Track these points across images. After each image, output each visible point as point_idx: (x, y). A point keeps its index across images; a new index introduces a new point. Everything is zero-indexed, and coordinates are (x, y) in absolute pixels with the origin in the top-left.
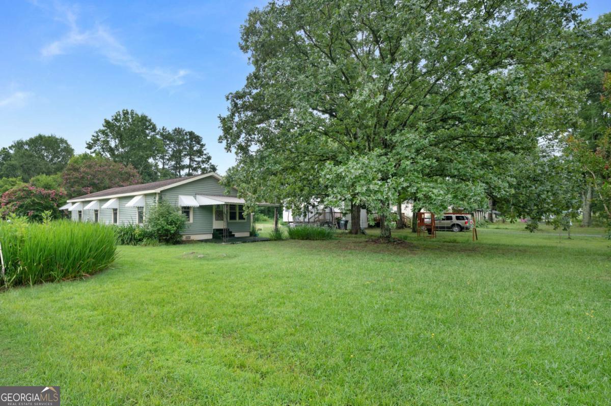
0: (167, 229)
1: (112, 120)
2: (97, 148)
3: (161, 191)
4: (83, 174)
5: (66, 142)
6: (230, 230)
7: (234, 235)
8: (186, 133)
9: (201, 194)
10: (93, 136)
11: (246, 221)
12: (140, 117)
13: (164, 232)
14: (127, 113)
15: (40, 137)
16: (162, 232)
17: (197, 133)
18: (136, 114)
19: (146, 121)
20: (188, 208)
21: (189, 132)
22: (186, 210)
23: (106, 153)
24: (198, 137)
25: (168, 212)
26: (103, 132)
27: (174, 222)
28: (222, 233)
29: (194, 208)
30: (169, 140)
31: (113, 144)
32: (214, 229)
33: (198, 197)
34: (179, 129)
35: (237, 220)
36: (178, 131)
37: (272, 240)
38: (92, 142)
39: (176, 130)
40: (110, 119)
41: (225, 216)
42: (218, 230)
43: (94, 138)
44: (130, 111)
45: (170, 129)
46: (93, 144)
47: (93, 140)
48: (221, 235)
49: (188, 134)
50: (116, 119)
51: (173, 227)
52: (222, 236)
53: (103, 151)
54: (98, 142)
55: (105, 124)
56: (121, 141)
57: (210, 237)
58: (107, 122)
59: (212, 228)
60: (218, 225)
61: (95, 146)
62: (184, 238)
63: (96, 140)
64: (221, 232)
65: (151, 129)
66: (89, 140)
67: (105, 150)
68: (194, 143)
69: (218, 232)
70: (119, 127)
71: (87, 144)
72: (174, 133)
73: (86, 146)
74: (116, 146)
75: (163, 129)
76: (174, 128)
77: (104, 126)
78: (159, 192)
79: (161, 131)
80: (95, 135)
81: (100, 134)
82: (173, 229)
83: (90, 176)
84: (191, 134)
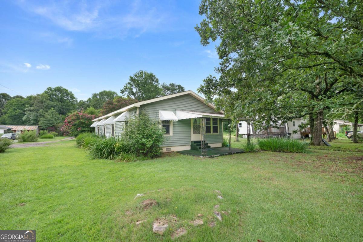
0: (143, 143)
1: (134, 76)
2: (126, 93)
3: (141, 106)
4: (114, 106)
5: (116, 93)
6: (207, 142)
7: (210, 146)
8: (176, 86)
9: (181, 110)
10: (124, 86)
11: (219, 133)
12: (149, 74)
13: (140, 146)
14: (142, 72)
15: (104, 91)
16: (138, 146)
17: (182, 86)
18: (148, 73)
19: (153, 76)
20: (168, 122)
21: (178, 85)
22: (166, 124)
23: (131, 95)
24: (183, 87)
25: (145, 125)
26: (129, 83)
27: (150, 135)
28: (200, 145)
29: (174, 122)
30: (167, 89)
31: (134, 90)
32: (192, 141)
33: (177, 112)
34: (172, 83)
35: (212, 133)
36: (172, 85)
37: (246, 152)
38: (124, 89)
39: (171, 84)
40: (132, 76)
41: (201, 130)
42: (195, 142)
43: (125, 87)
44: (144, 72)
45: (168, 84)
46: (124, 90)
47: (124, 88)
48: (198, 147)
49: (177, 86)
50: (136, 76)
51: (150, 141)
52: (200, 148)
53: (130, 95)
54: (127, 90)
55: (130, 79)
56: (139, 89)
57: (188, 148)
58: (131, 78)
59: (190, 140)
60: (196, 137)
61: (125, 92)
62: (164, 150)
63: (125, 89)
64: (198, 144)
65: (156, 81)
66: (122, 88)
67: (131, 94)
68: (181, 91)
69: (196, 144)
70: (138, 81)
71: (121, 90)
72: (170, 86)
73: (120, 91)
74: (137, 92)
75: (164, 84)
76: (170, 83)
77: (129, 80)
78: (139, 106)
79: (163, 85)
80: (125, 85)
81: (128, 85)
82: (149, 143)
83: (118, 107)
84: (179, 86)
